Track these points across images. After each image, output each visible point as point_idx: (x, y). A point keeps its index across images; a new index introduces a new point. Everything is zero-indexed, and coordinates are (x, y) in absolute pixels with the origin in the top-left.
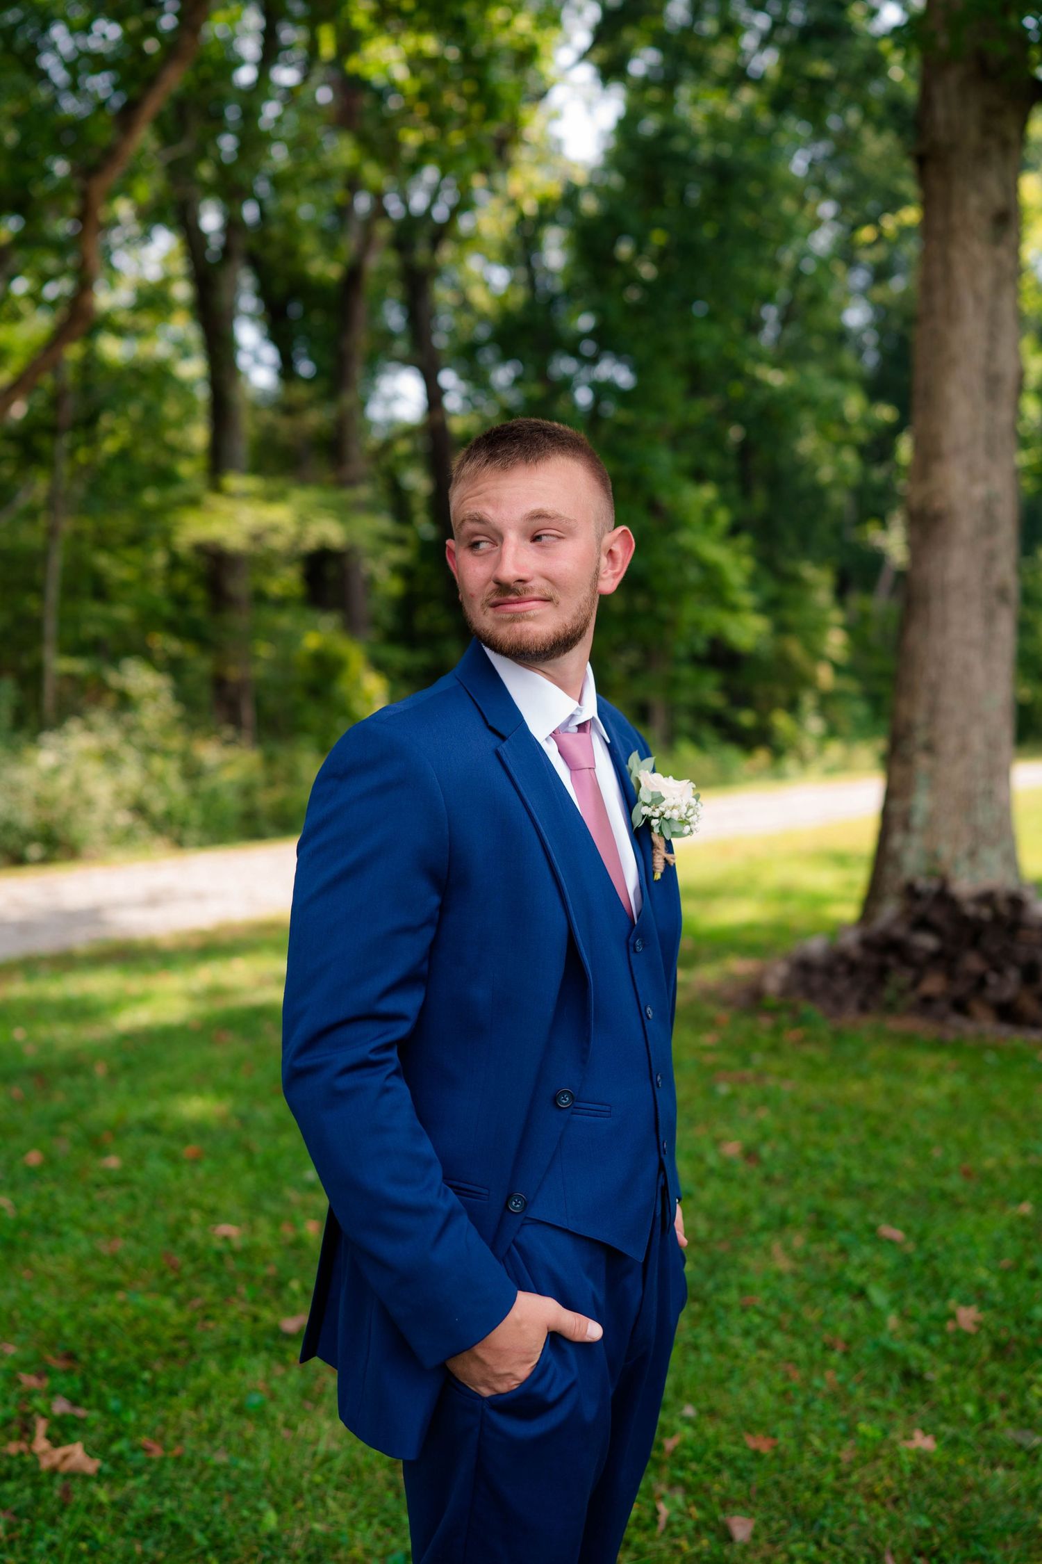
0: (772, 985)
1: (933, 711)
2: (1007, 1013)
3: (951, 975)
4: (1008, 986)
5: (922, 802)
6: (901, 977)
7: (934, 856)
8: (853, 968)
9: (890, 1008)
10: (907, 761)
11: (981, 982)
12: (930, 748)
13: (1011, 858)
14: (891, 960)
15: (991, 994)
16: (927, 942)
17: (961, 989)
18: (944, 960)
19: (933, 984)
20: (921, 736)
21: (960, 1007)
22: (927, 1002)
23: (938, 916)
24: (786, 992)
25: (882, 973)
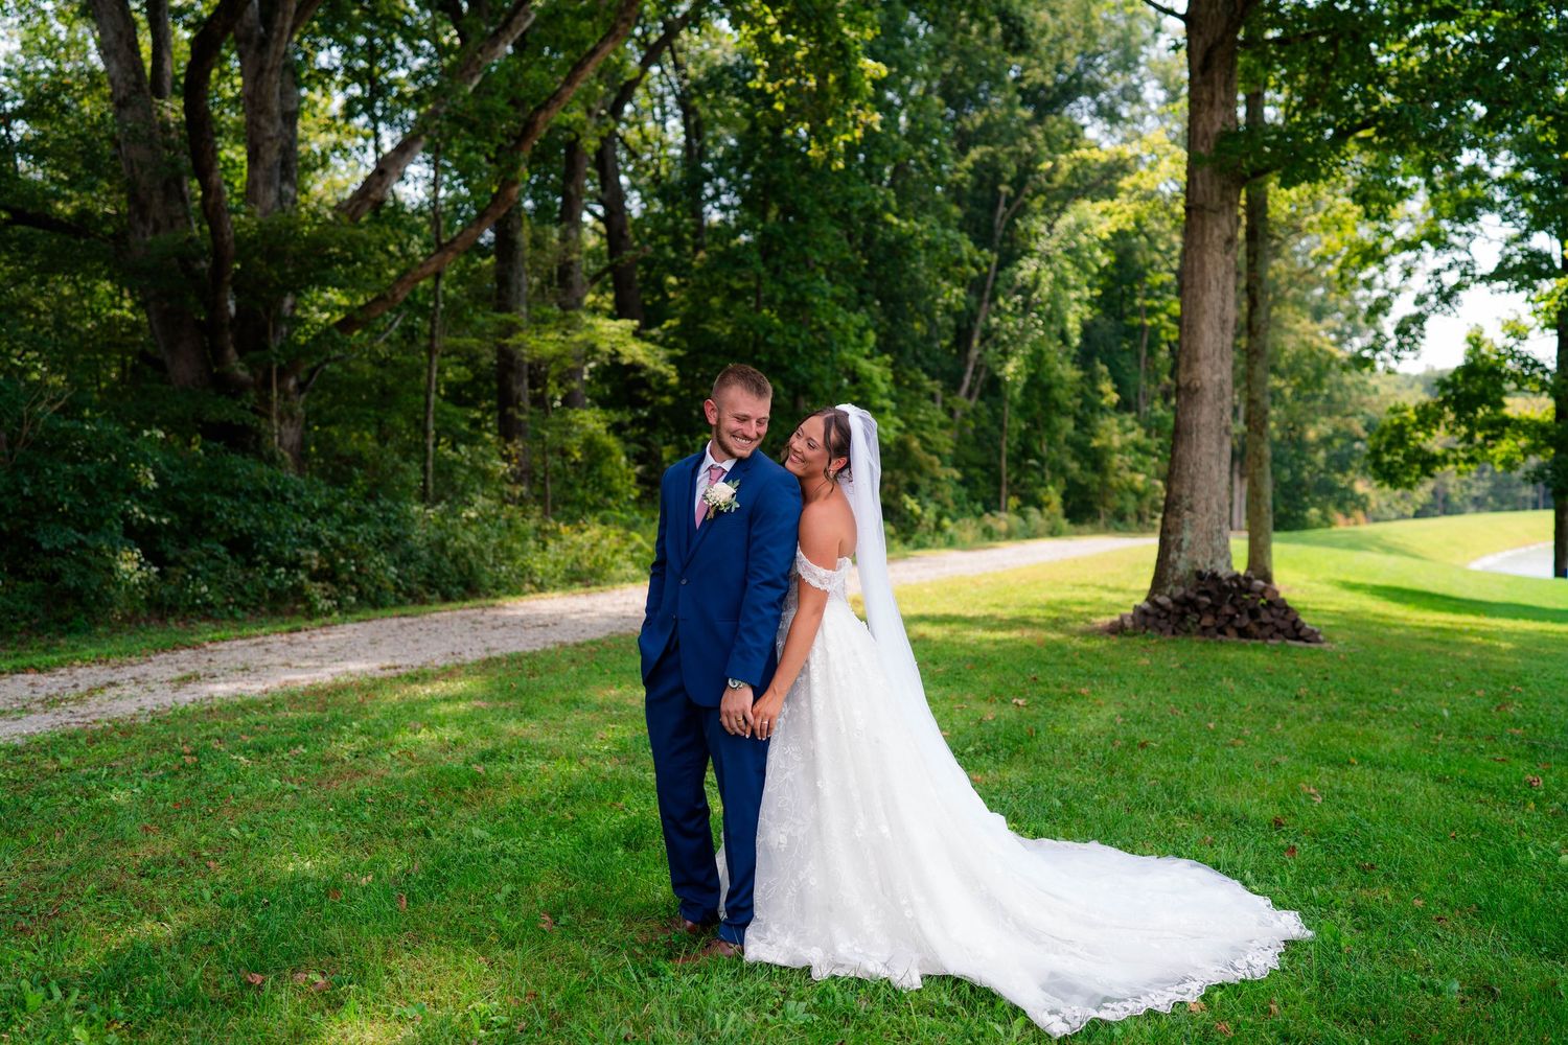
0: (1128, 623)
1: (1192, 489)
2: (1243, 633)
3: (1216, 617)
4: (1245, 621)
5: (1187, 535)
6: (1192, 618)
7: (1196, 563)
8: (1169, 612)
9: (1188, 632)
10: (1178, 515)
11: (1232, 617)
12: (1190, 508)
13: (1229, 564)
14: (1188, 610)
15: (1237, 624)
16: (1207, 600)
17: (1221, 622)
18: (1214, 609)
19: (1208, 621)
20: (1186, 502)
21: (1221, 631)
22: (1205, 628)
23: (1211, 587)
24: (1135, 627)
25: (1183, 616)
